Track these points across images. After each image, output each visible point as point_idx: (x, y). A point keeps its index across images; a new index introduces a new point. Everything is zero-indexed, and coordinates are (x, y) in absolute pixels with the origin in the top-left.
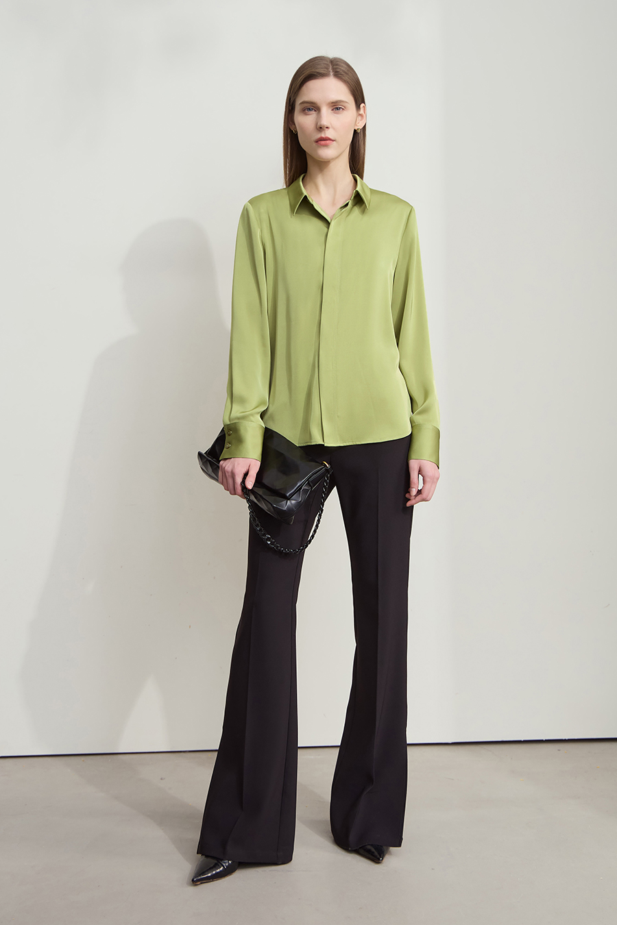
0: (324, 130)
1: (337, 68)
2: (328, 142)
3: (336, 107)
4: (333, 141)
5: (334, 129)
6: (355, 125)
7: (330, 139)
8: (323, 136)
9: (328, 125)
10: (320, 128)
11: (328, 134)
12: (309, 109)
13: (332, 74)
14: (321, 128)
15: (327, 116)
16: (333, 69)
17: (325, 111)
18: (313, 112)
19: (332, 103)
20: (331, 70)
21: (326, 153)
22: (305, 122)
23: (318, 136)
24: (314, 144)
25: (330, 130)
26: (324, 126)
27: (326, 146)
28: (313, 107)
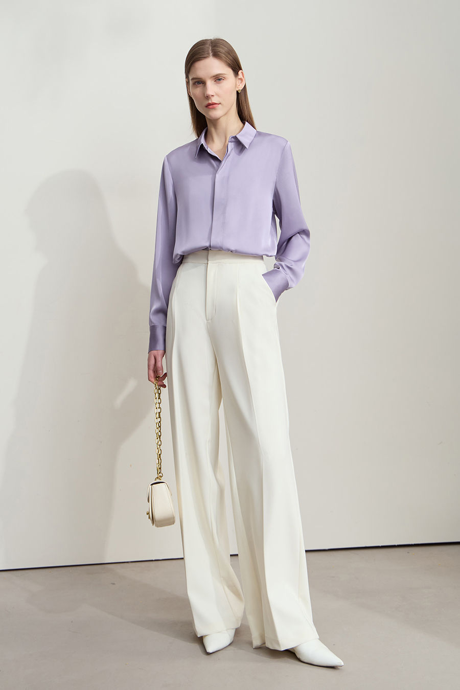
2: (214, 106)
3: (218, 79)
4: (219, 104)
5: (218, 95)
7: (216, 104)
8: (210, 102)
10: (208, 97)
17: (210, 84)
23: (207, 103)
25: (215, 97)
26: (209, 95)
27: (214, 108)
28: (200, 82)
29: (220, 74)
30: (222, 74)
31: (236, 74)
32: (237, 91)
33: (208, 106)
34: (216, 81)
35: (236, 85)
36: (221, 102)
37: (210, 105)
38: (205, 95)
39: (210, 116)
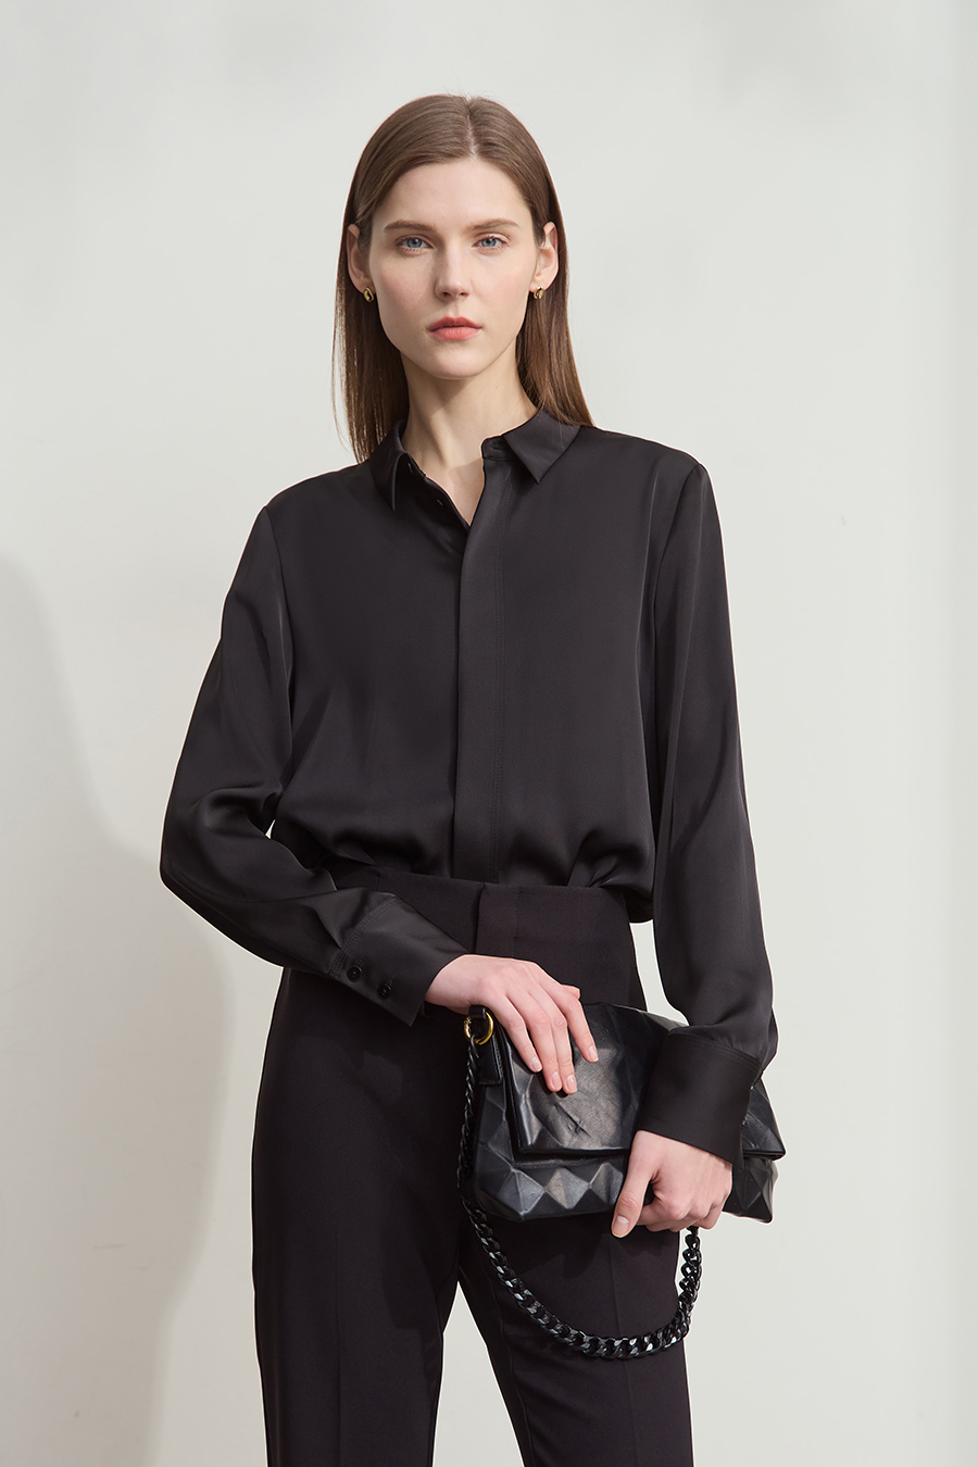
0: (454, 299)
1: (487, 134)
6: (533, 280)
9: (466, 287)
11: (465, 309)
12: (413, 242)
13: (473, 148)
14: (446, 294)
15: (462, 264)
16: (478, 135)
18: (423, 249)
19: (477, 227)
20: (470, 137)
21: (455, 358)
22: (404, 275)
24: (427, 336)
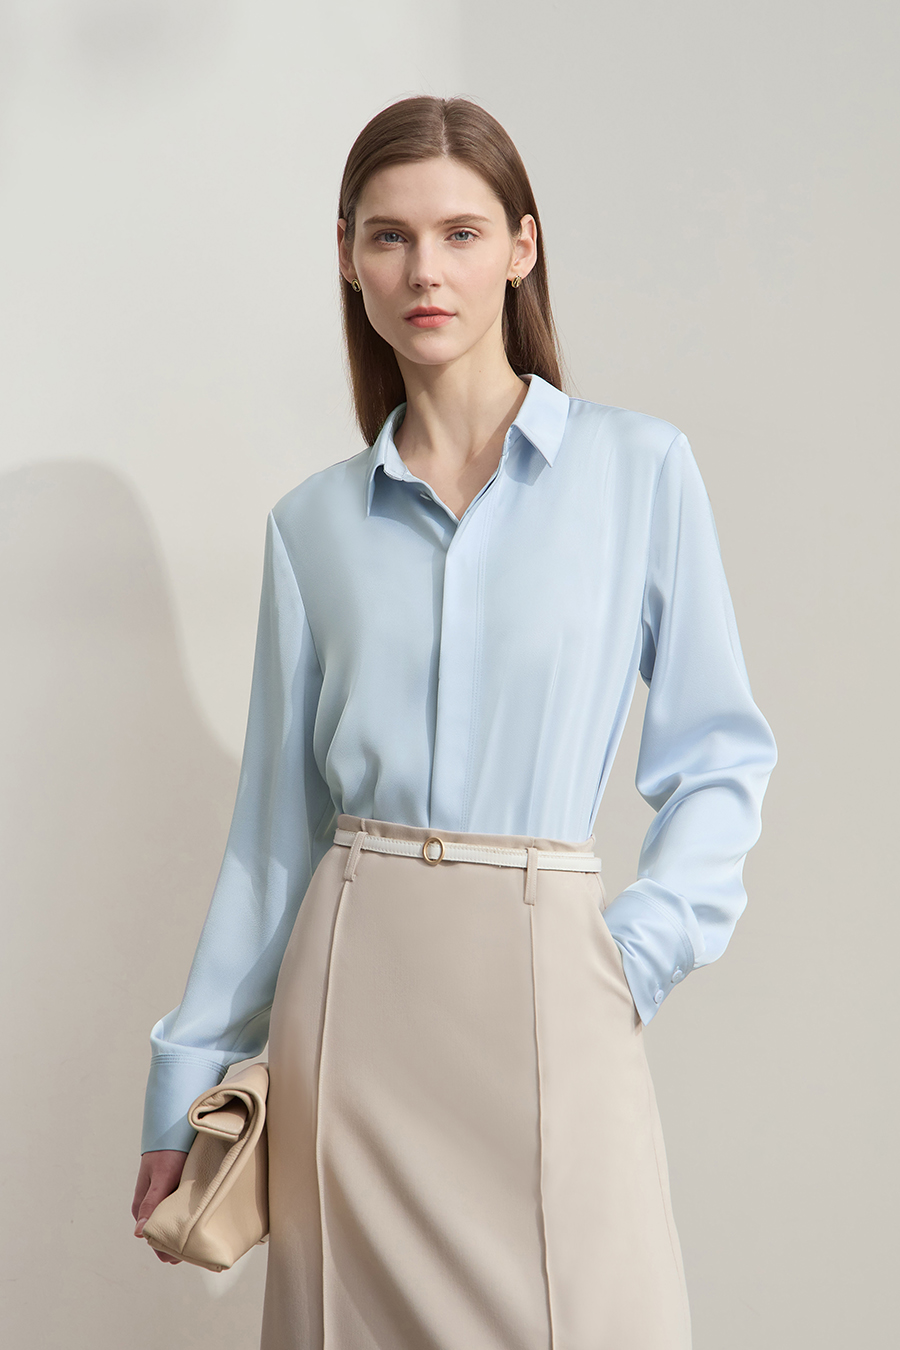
29: (468, 217)
30: (474, 218)
31: (515, 226)
32: (509, 283)
33: (415, 317)
34: (449, 238)
35: (511, 259)
36: (461, 310)
37: (421, 313)
38: (412, 282)
39: (417, 353)
